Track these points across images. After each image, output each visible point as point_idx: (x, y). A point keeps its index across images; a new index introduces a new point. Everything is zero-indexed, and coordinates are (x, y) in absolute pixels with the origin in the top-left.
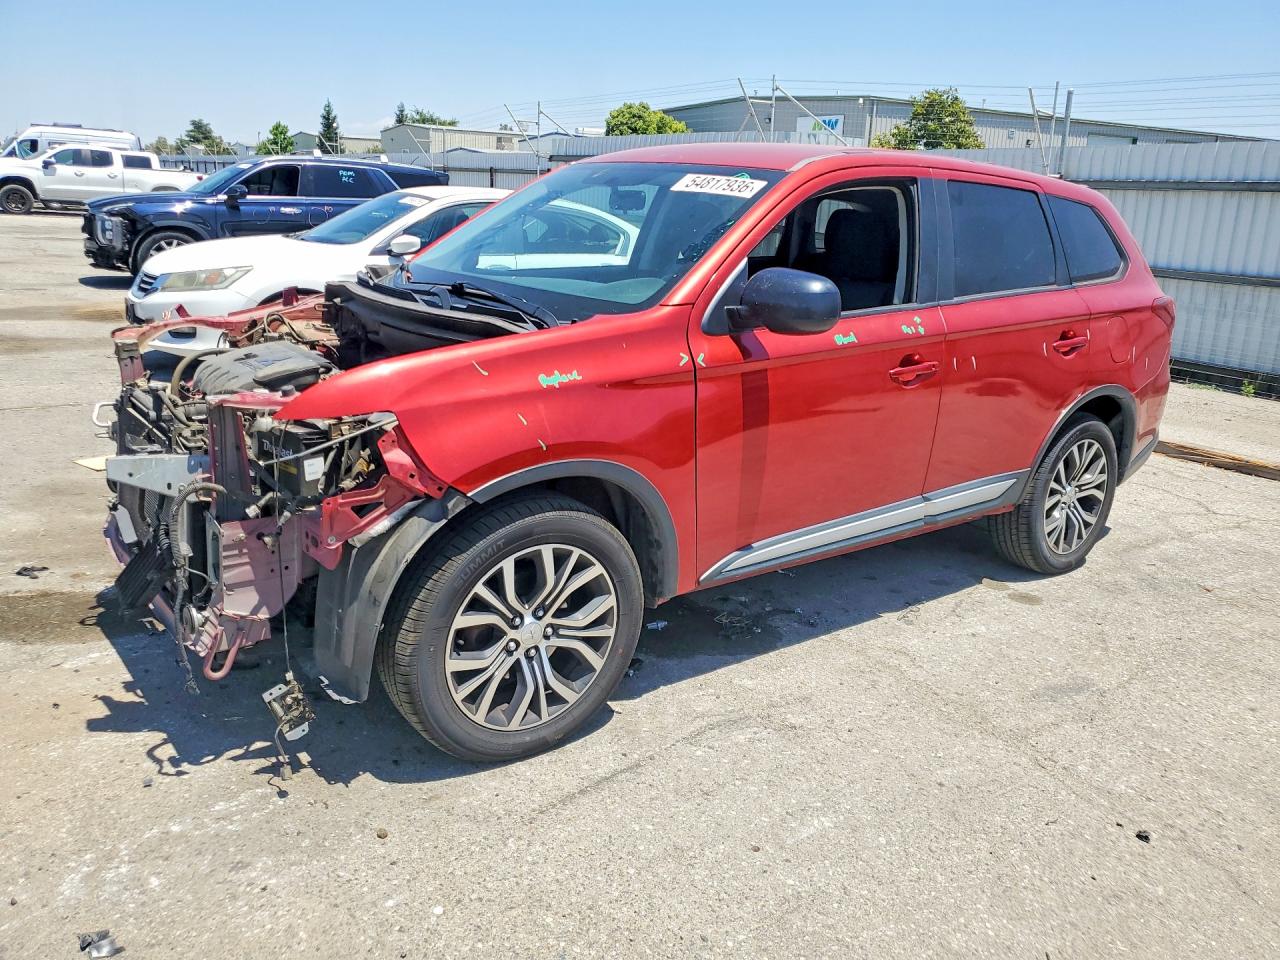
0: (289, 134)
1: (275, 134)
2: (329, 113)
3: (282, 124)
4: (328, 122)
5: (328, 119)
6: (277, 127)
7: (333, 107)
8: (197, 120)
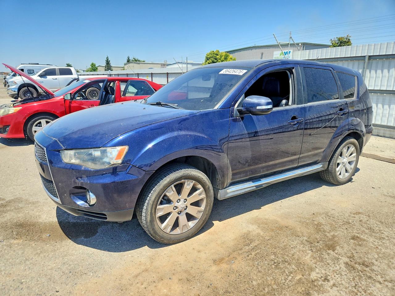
0: (96, 66)
1: (92, 66)
2: (108, 60)
3: (94, 63)
4: (108, 62)
5: (107, 61)
6: (93, 64)
7: (109, 58)
8: (68, 63)
